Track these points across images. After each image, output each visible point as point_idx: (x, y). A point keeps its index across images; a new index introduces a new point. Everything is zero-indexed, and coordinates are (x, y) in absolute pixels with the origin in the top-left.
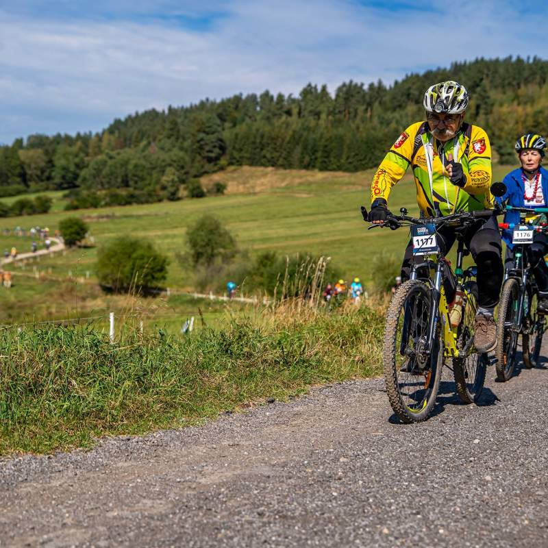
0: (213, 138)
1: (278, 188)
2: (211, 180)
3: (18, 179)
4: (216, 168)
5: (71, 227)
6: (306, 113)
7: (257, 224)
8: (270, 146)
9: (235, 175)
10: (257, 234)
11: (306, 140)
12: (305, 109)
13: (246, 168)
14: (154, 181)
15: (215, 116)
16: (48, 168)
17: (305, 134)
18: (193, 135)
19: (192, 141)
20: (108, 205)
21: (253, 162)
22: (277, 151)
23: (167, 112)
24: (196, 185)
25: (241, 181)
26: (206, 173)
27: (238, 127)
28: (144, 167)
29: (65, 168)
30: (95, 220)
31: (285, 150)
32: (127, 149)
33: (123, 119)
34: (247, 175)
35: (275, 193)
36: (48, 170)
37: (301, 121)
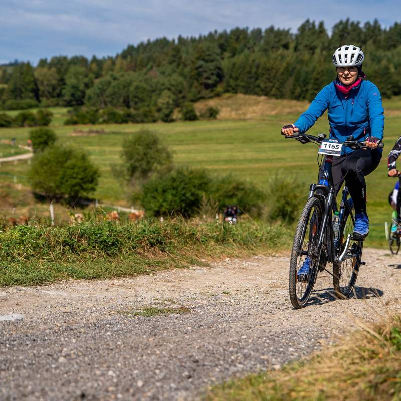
0: (211, 65)
1: (267, 116)
2: (206, 105)
3: (31, 95)
4: (212, 94)
5: (40, 137)
6: (301, 47)
7: (230, 146)
8: (264, 76)
9: (229, 102)
10: (225, 155)
11: (299, 72)
12: (301, 43)
13: (241, 96)
14: (153, 102)
15: (215, 45)
16: (59, 85)
17: (298, 66)
18: (193, 62)
19: (191, 68)
20: (106, 122)
21: (247, 91)
22: (271, 82)
23: (177, 41)
24: (190, 108)
25: (234, 107)
26: (203, 98)
27: (236, 57)
28: (145, 89)
29: (73, 87)
30: (86, 135)
31: (278, 80)
32: (131, 72)
33: (136, 45)
34: (241, 102)
35: (264, 120)
36: (59, 88)
37: (295, 54)
